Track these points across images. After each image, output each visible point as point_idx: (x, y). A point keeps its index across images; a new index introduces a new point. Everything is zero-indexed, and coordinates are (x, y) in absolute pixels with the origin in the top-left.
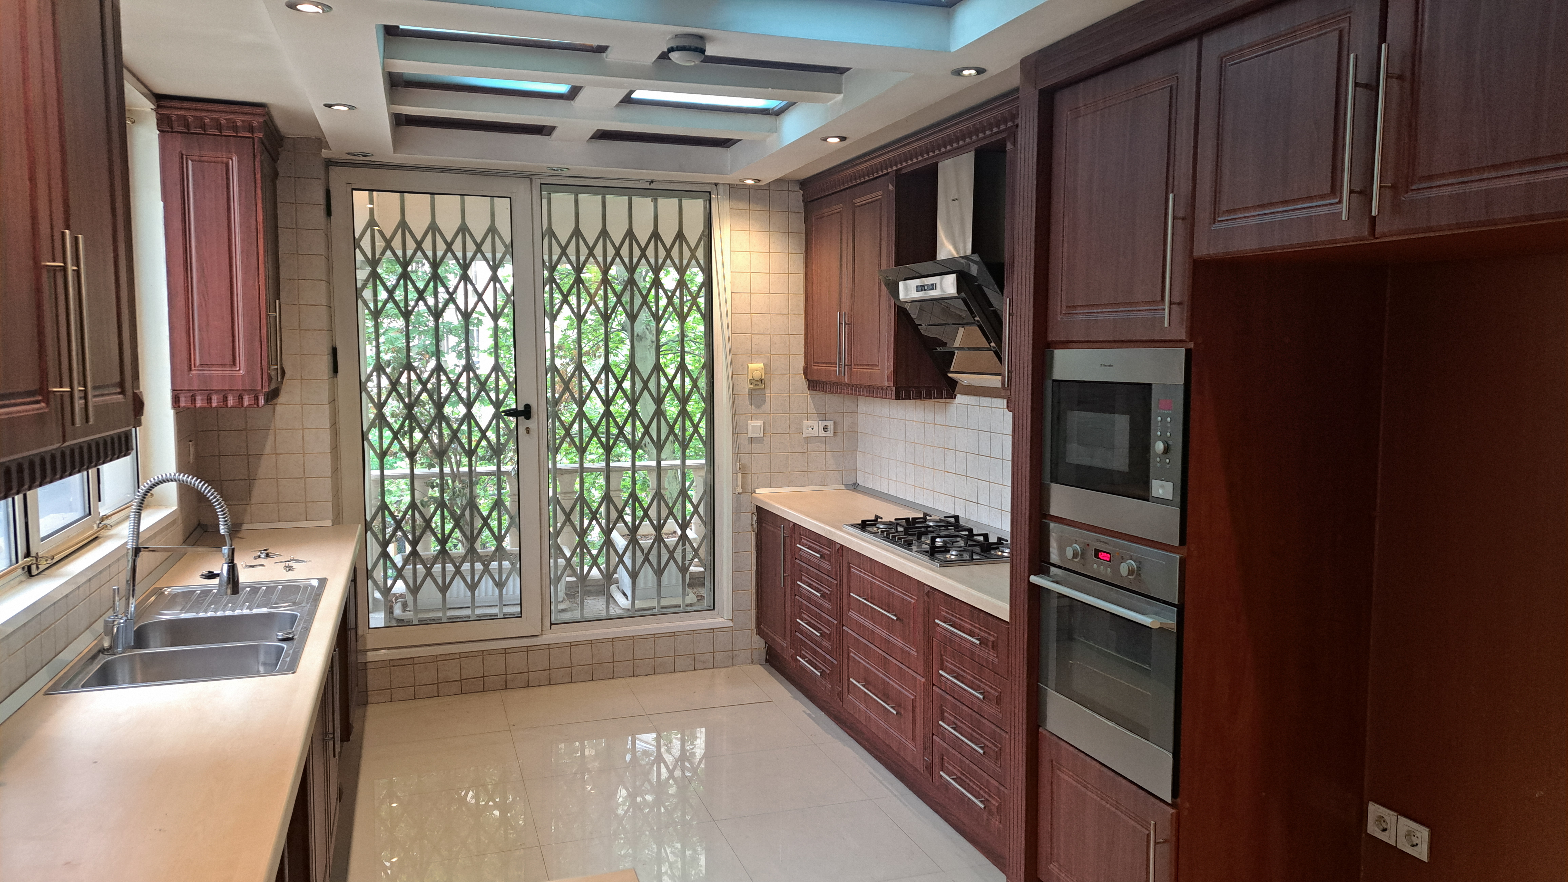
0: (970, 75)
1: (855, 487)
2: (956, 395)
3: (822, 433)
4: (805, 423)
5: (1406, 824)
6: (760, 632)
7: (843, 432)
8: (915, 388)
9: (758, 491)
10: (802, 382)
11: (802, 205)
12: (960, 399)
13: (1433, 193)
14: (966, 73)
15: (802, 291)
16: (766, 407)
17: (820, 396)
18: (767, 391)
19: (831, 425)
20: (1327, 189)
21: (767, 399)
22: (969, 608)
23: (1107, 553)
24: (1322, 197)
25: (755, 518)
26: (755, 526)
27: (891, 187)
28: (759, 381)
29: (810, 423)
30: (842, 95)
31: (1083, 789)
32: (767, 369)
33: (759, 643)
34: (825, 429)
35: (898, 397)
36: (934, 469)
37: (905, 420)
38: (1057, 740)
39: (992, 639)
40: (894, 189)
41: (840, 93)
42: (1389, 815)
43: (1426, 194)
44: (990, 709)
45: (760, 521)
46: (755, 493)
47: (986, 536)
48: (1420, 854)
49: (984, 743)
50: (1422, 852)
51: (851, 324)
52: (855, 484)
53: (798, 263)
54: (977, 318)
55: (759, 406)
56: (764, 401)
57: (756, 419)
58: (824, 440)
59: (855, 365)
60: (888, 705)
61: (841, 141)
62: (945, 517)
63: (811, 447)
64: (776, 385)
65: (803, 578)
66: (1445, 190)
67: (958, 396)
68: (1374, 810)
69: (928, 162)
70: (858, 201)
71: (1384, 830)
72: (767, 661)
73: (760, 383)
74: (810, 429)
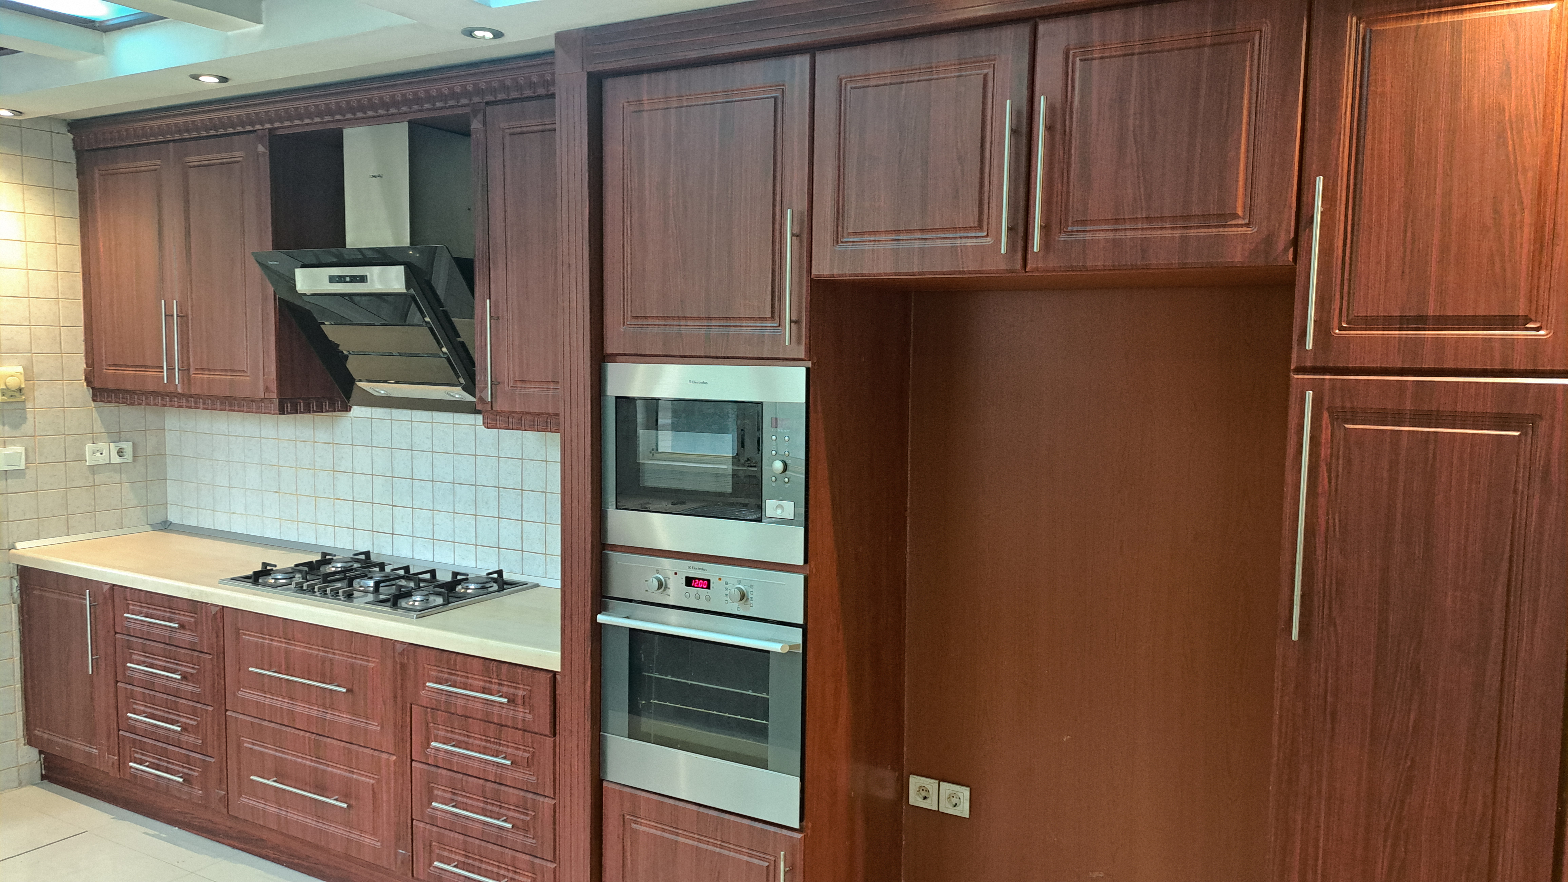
0: (483, 37)
1: (165, 526)
2: (351, 407)
3: (115, 459)
4: (88, 448)
5: (947, 788)
6: (30, 740)
7: (146, 456)
8: (303, 399)
9: (18, 545)
10: (83, 391)
11: (73, 153)
12: (357, 411)
13: (1089, 236)
14: (478, 33)
15: (78, 268)
16: (28, 428)
17: (111, 410)
18: (29, 405)
19: (128, 447)
20: (973, 222)
21: (30, 416)
22: (482, 660)
23: (704, 580)
24: (966, 229)
25: (16, 584)
26: (16, 595)
27: (261, 148)
28: (15, 391)
29: (98, 446)
30: (259, 27)
31: (674, 837)
32: (29, 375)
33: (31, 755)
34: (120, 453)
35: (282, 411)
36: (316, 497)
37: (260, 438)
38: (633, 791)
39: (521, 693)
40: (267, 152)
41: (259, 22)
42: (931, 784)
43: (1080, 237)
44: (521, 775)
45: (24, 587)
46: (14, 548)
47: (433, 572)
48: (962, 812)
49: (506, 815)
50: (963, 810)
51: (187, 316)
52: (165, 522)
53: (71, 231)
54: (427, 319)
55: (16, 426)
56: (24, 419)
57: (13, 444)
58: (119, 468)
59: (197, 369)
60: (329, 798)
61: (220, 82)
62: (355, 555)
63: (99, 478)
64: (41, 396)
65: (134, 657)
66: (1101, 235)
67: (354, 407)
68: (915, 782)
69: (332, 126)
70: (193, 159)
71: (925, 798)
72: (43, 777)
73: (17, 394)
74: (98, 454)
